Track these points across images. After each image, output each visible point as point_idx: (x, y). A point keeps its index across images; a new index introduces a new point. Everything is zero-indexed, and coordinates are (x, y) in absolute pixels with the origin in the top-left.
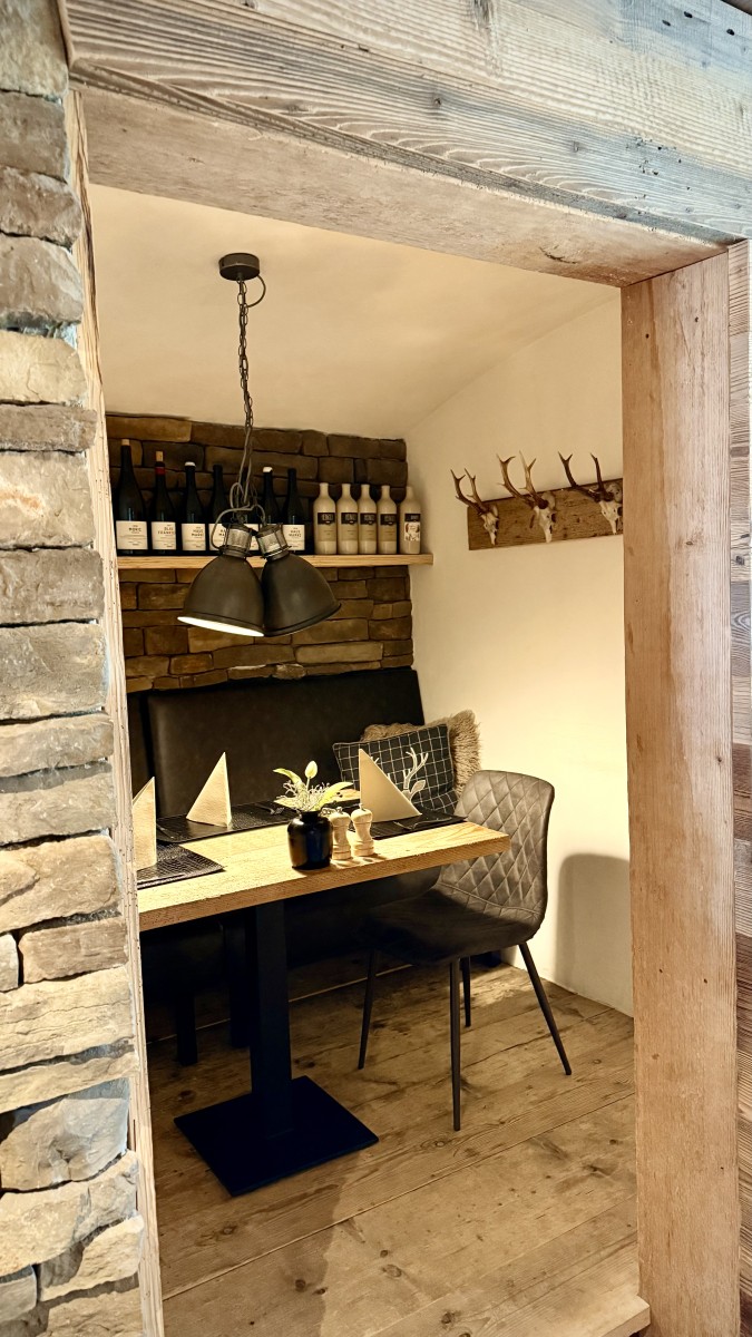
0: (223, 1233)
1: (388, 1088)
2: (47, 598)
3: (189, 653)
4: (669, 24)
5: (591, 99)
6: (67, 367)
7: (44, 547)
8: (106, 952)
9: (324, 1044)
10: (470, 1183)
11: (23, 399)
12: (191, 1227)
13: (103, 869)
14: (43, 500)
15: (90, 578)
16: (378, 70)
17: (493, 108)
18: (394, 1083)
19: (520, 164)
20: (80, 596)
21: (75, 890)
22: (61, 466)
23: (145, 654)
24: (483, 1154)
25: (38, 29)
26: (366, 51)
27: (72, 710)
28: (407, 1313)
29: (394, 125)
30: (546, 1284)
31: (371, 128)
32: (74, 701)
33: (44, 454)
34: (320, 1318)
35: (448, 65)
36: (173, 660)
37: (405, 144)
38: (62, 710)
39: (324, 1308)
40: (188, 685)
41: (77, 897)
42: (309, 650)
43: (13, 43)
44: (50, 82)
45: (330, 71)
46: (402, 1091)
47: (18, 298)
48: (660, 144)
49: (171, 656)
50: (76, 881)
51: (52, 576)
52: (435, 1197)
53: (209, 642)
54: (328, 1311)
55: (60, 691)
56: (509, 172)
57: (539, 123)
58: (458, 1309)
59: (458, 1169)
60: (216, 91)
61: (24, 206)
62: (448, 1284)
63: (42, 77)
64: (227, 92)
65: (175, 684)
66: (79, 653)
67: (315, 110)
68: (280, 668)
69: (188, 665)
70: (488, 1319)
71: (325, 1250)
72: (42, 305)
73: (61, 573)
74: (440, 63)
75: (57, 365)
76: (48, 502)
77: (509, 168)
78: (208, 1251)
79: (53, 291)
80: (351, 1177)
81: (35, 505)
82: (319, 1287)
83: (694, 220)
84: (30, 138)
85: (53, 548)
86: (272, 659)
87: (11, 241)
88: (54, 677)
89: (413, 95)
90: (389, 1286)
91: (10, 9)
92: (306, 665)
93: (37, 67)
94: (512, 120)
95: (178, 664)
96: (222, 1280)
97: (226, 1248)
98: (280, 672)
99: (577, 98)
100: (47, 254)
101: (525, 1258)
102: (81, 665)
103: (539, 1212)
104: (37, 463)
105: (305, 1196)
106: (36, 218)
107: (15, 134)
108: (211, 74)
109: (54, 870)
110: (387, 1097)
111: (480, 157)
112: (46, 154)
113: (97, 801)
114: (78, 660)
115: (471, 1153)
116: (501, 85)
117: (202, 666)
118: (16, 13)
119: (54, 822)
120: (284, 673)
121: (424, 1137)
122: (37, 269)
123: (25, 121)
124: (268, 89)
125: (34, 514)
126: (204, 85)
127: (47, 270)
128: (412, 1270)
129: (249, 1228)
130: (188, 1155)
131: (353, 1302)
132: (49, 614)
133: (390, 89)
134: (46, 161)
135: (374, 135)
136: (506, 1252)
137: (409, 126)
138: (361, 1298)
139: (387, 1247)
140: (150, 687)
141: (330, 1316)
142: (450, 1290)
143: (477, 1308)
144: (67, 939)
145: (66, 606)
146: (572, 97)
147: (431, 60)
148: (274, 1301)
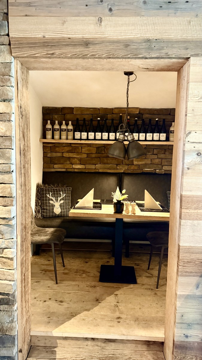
0: (92, 286)
1: (149, 275)
2: (3, 144)
3: (133, 165)
4: (162, 7)
5: (133, 33)
6: (9, 107)
7: (4, 136)
8: (10, 203)
9: (145, 262)
10: (149, 299)
11: (2, 112)
12: (88, 283)
13: (9, 190)
14: (4, 129)
15: (10, 142)
16: (73, 42)
17: (103, 42)
18: (152, 275)
19: (110, 53)
20: (8, 144)
21: (5, 192)
22: (7, 123)
23: (123, 164)
24: (158, 295)
25: (7, 52)
26: (70, 38)
27: (6, 163)
28: (112, 313)
29: (76, 52)
30: (145, 322)
31: (70, 54)
32: (6, 161)
33: (5, 121)
34: (96, 307)
35: (90, 36)
36: (129, 166)
37: (78, 55)
38: (4, 163)
39: (98, 305)
40: (132, 172)
41: (5, 193)
42: (166, 167)
43: (3, 55)
44: (9, 60)
45: (61, 45)
46: (153, 277)
47: (2, 97)
48: (156, 39)
49: (128, 165)
50: (5, 191)
51: (4, 141)
52: (139, 298)
53: (139, 162)
54: (98, 306)
55: (4, 160)
56: (106, 56)
57: (116, 42)
58: (122, 317)
59: (149, 296)
60: (37, 55)
61: (2, 82)
62: (125, 313)
63: (8, 60)
64: (39, 54)
65: (129, 172)
66: (7, 154)
67: (58, 53)
68: (157, 170)
69: (133, 167)
70: (126, 322)
71: (107, 297)
72: (6, 97)
73: (6, 141)
74: (88, 36)
75: (7, 107)
76: (5, 129)
77: (106, 55)
78: (87, 288)
79: (8, 95)
80: (125, 288)
81: (3, 130)
82: (100, 302)
83: (169, 56)
84: (5, 70)
85: (6, 136)
86: (155, 168)
87: (1, 87)
88: (3, 157)
89: (81, 45)
90: (113, 308)
91: (2, 50)
92: (165, 171)
93: (7, 58)
94: (107, 44)
95: (130, 167)
96: (85, 293)
97: (90, 289)
98: (157, 172)
99: (128, 34)
100: (7, 89)
101: (147, 316)
102: (7, 156)
103: (158, 310)
104: (4, 123)
105: (113, 287)
106: (4, 83)
107: (3, 70)
108: (36, 52)
109: (2, 188)
110: (148, 277)
111: (97, 54)
112: (7, 72)
113: (10, 179)
114: (7, 155)
115: (156, 294)
116: (105, 37)
117: (136, 168)
118: (3, 50)
119: (3, 181)
120: (158, 172)
121: (149, 287)
122: (5, 92)
123: (5, 67)
124: (48, 52)
125: (2, 131)
126: (35, 54)
127: (7, 91)
128: (120, 307)
129: (98, 288)
130: (99, 272)
131: (104, 307)
132: (3, 147)
133: (75, 45)
134: (8, 73)
135: (71, 55)
136: (143, 314)
137: (80, 51)
138: (106, 307)
139: (119, 301)
140: (123, 172)
141: (98, 307)
142: (124, 314)
143: (126, 319)
144: (4, 200)
145: (6, 146)
146: (127, 34)
147: (86, 36)
148: (90, 300)
